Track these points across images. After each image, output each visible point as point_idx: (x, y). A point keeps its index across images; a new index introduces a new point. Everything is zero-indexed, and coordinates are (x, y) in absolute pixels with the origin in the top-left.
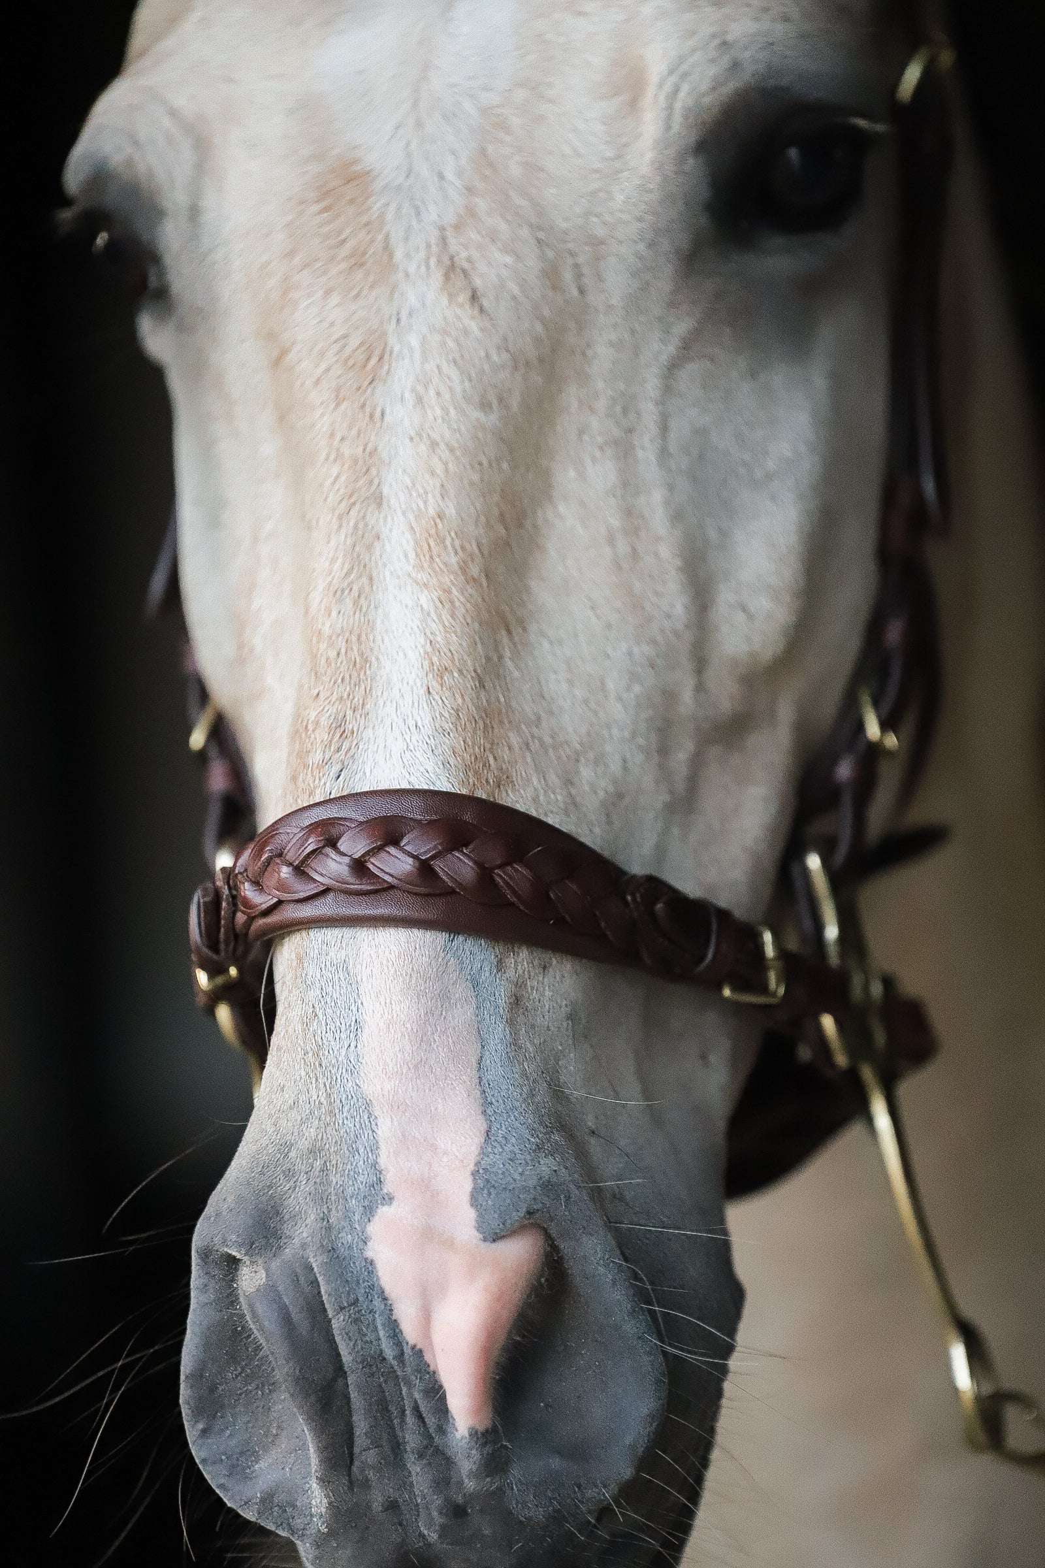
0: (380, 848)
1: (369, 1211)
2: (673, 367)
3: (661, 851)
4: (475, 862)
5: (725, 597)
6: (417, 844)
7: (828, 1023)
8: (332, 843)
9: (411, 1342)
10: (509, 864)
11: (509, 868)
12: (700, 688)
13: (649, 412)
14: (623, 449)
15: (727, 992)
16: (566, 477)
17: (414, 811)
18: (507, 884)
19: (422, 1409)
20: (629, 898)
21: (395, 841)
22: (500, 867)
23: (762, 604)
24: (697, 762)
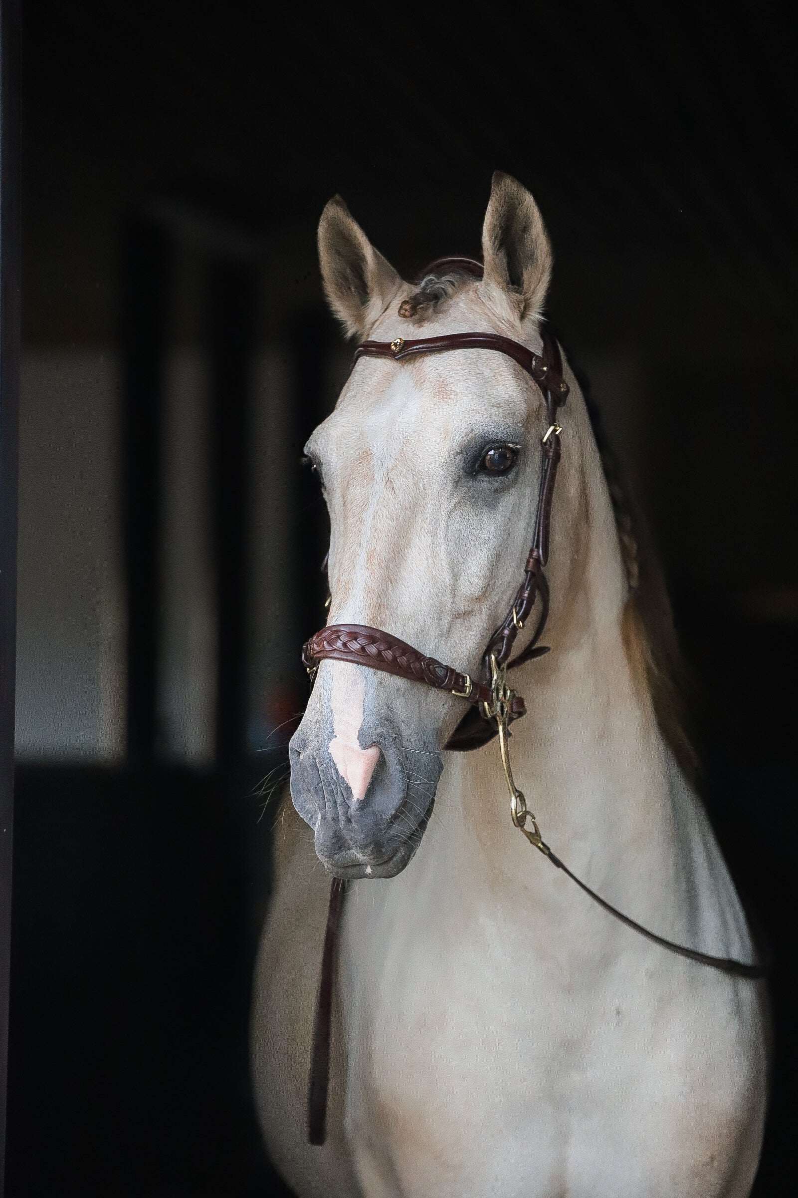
0: (351, 641)
1: (330, 740)
2: (450, 513)
3: (437, 647)
4: (377, 649)
5: (463, 578)
6: (362, 641)
7: (486, 704)
8: (338, 637)
9: (341, 775)
10: (387, 650)
11: (386, 652)
12: (453, 602)
13: (442, 523)
14: (434, 534)
15: (453, 692)
16: (415, 541)
17: (363, 632)
18: (386, 657)
19: (343, 792)
20: (422, 663)
21: (355, 639)
22: (384, 650)
23: (475, 580)
24: (451, 624)
